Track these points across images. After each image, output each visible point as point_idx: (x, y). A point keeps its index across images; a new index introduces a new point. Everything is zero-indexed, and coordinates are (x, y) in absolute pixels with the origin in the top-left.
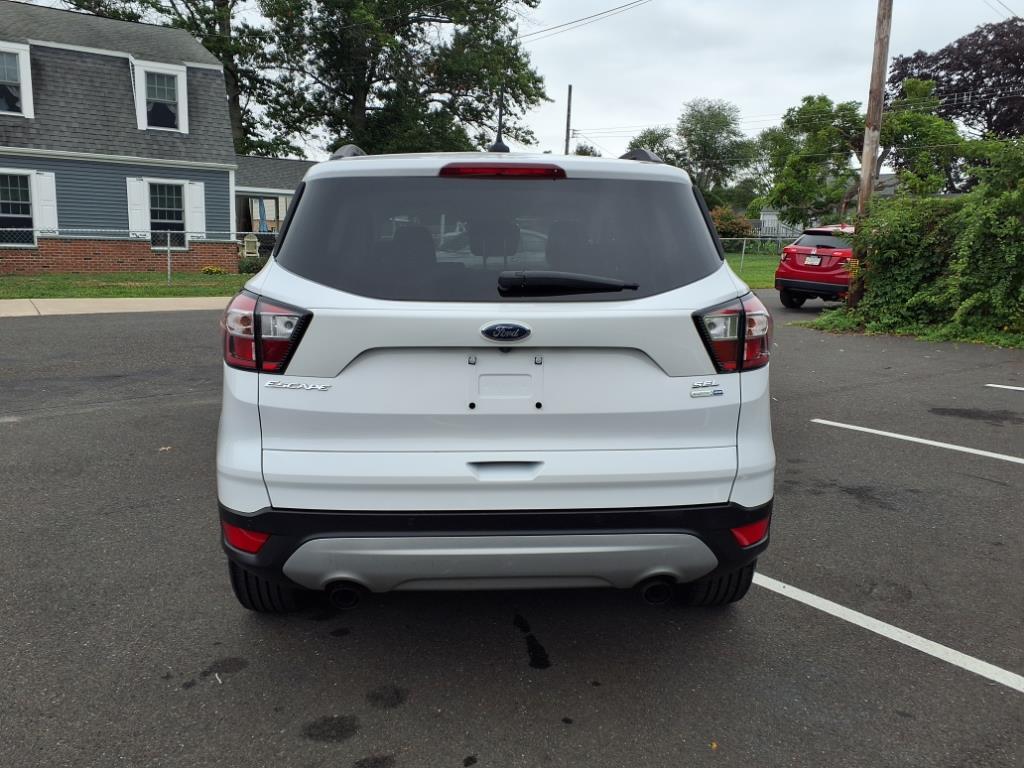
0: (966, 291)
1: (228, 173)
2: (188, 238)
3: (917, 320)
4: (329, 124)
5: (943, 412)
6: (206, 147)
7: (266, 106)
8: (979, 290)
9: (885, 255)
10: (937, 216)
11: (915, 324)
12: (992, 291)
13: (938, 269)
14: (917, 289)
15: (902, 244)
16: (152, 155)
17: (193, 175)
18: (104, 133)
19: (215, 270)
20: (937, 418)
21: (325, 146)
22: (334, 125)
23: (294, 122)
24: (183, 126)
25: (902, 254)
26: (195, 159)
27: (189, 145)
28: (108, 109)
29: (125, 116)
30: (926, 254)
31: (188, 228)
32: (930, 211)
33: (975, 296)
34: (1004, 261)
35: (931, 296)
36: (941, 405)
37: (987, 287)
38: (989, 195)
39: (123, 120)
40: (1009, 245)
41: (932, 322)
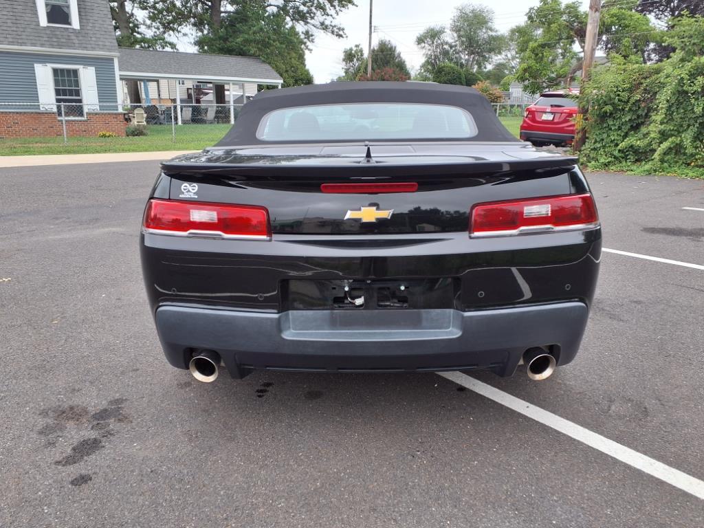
0: (664, 136)
1: (112, 60)
2: (86, 110)
3: (626, 160)
4: (194, 25)
5: (653, 230)
6: (93, 39)
7: (147, 11)
8: (672, 135)
9: (603, 110)
10: (642, 78)
11: (624, 163)
12: (683, 136)
13: (643, 120)
14: (626, 136)
15: (616, 101)
16: (52, 46)
17: (86, 61)
18: (15, 29)
19: (108, 134)
20: (648, 236)
21: (193, 41)
22: (199, 25)
23: (169, 23)
24: (75, 23)
25: (616, 109)
26: (85, 48)
27: (81, 38)
28: (14, 10)
29: (30, 15)
30: (634, 108)
31: (85, 101)
32: (637, 74)
33: (670, 139)
34: (694, 112)
35: (637, 140)
36: (651, 225)
37: (679, 132)
38: (682, 60)
39: (27, 19)
40: (697, 99)
41: (637, 161)
